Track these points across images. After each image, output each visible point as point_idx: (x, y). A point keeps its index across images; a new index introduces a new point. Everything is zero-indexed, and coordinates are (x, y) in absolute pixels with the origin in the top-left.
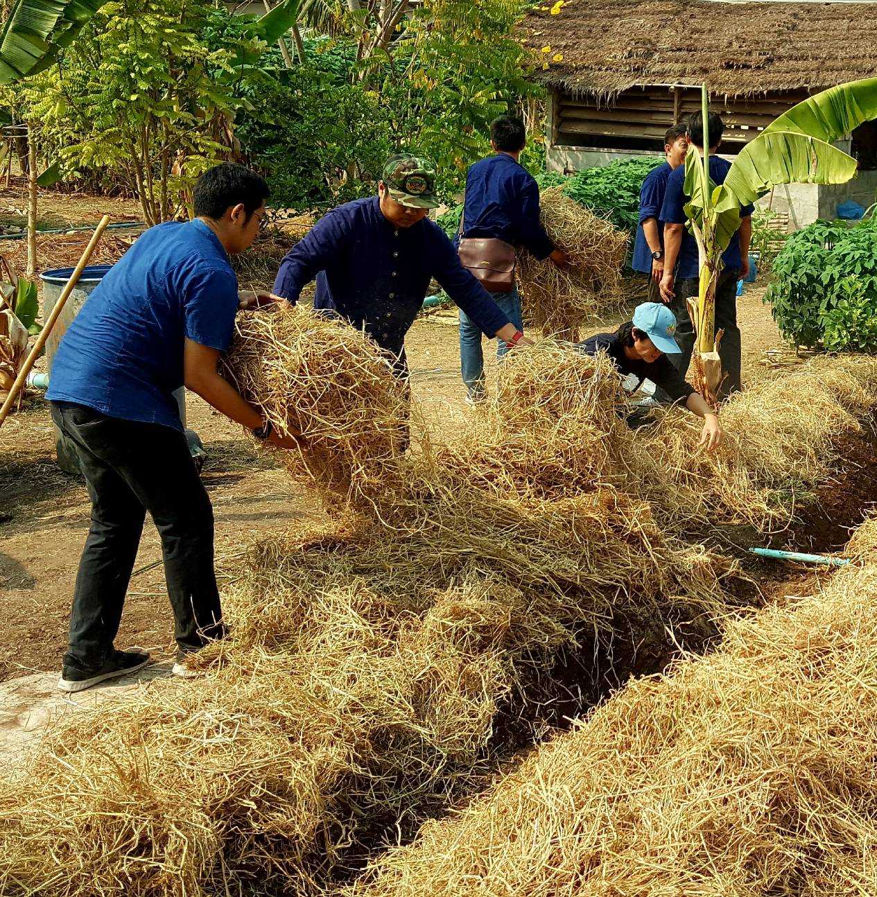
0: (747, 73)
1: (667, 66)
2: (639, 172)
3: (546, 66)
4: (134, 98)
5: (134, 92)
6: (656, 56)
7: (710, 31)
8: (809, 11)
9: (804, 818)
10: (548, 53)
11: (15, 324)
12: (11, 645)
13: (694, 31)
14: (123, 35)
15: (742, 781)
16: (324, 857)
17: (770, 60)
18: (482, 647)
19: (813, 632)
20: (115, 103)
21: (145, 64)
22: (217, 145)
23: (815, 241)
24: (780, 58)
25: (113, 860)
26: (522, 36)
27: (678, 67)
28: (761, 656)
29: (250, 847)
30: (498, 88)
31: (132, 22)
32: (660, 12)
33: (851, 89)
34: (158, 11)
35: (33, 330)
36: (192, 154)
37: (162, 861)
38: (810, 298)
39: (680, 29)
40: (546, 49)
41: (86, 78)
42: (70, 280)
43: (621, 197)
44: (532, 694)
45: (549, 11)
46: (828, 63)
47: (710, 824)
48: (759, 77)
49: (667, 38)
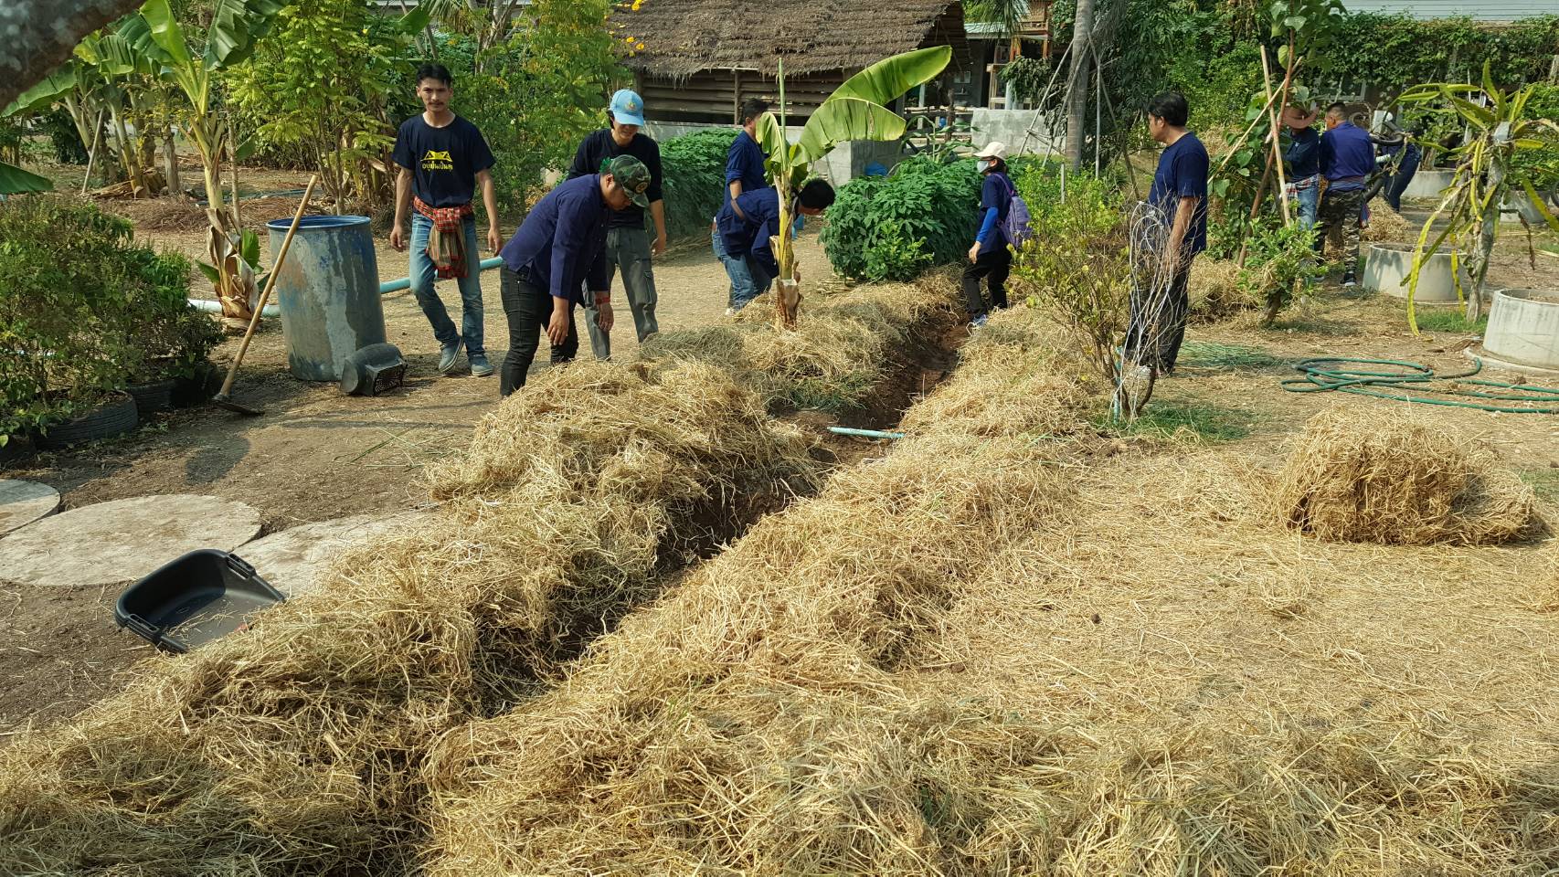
0: (793, 57)
1: (729, 52)
2: (711, 141)
3: (632, 53)
4: (312, 85)
5: (312, 80)
6: (719, 44)
7: (762, 22)
8: (841, 4)
9: (899, 608)
10: (633, 43)
11: (244, 265)
12: (285, 504)
13: (749, 22)
14: (300, 34)
15: (855, 583)
16: (549, 644)
17: (811, 46)
18: (642, 498)
19: (894, 480)
20: (298, 90)
21: (320, 57)
22: (378, 123)
23: (857, 193)
24: (819, 44)
25: (405, 645)
26: (609, 29)
27: (737, 52)
28: (855, 499)
29: (497, 637)
30: (594, 72)
31: (306, 22)
32: (720, 7)
33: (898, 60)
34: (326, 13)
35: (257, 271)
36: (359, 130)
37: (440, 644)
38: (855, 239)
39: (737, 21)
40: (630, 40)
41: (272, 70)
42: (291, 228)
43: (699, 161)
44: (680, 532)
45: (630, 8)
46: (859, 48)
47: (836, 612)
48: (803, 61)
49: (728, 29)
